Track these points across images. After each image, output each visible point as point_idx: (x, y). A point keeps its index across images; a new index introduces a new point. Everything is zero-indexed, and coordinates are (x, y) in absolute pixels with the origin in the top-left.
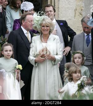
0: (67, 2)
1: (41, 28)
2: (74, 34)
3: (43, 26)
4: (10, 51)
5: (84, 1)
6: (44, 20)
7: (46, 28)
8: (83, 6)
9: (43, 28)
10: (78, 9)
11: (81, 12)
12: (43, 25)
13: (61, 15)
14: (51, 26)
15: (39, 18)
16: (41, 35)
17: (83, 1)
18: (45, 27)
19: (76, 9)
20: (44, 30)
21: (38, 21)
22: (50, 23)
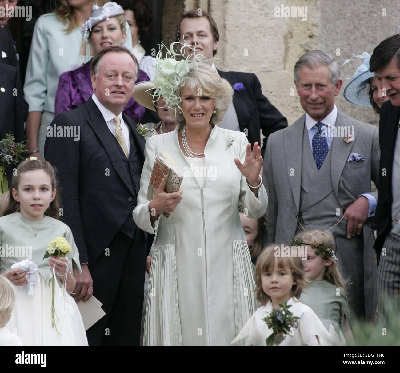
0: (256, 7)
1: (181, 104)
2: (282, 123)
3: (190, 98)
4: (43, 189)
5: (318, 3)
6: (191, 74)
7: (198, 104)
8: (315, 22)
9: (188, 104)
10: (296, 31)
11: (306, 44)
12: (188, 94)
13: (234, 55)
14: (220, 97)
15: (176, 67)
16: (180, 130)
17: (316, 4)
18: (198, 100)
19: (290, 33)
20: (193, 112)
21: (170, 78)
22: (214, 87)
